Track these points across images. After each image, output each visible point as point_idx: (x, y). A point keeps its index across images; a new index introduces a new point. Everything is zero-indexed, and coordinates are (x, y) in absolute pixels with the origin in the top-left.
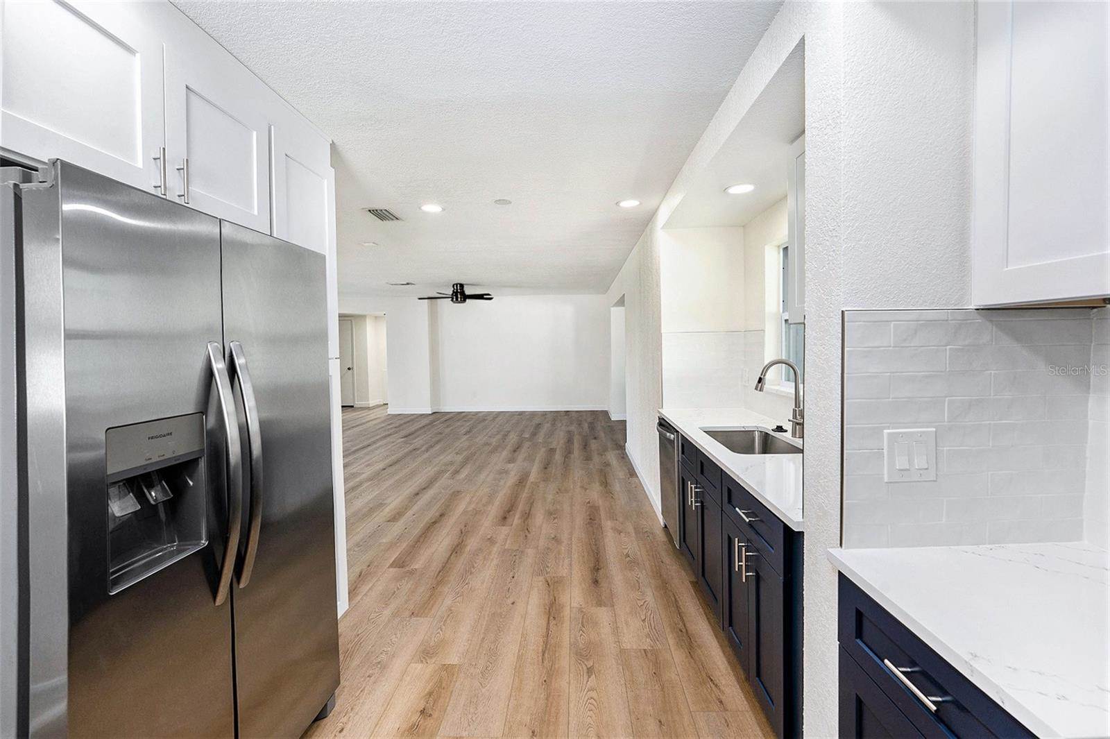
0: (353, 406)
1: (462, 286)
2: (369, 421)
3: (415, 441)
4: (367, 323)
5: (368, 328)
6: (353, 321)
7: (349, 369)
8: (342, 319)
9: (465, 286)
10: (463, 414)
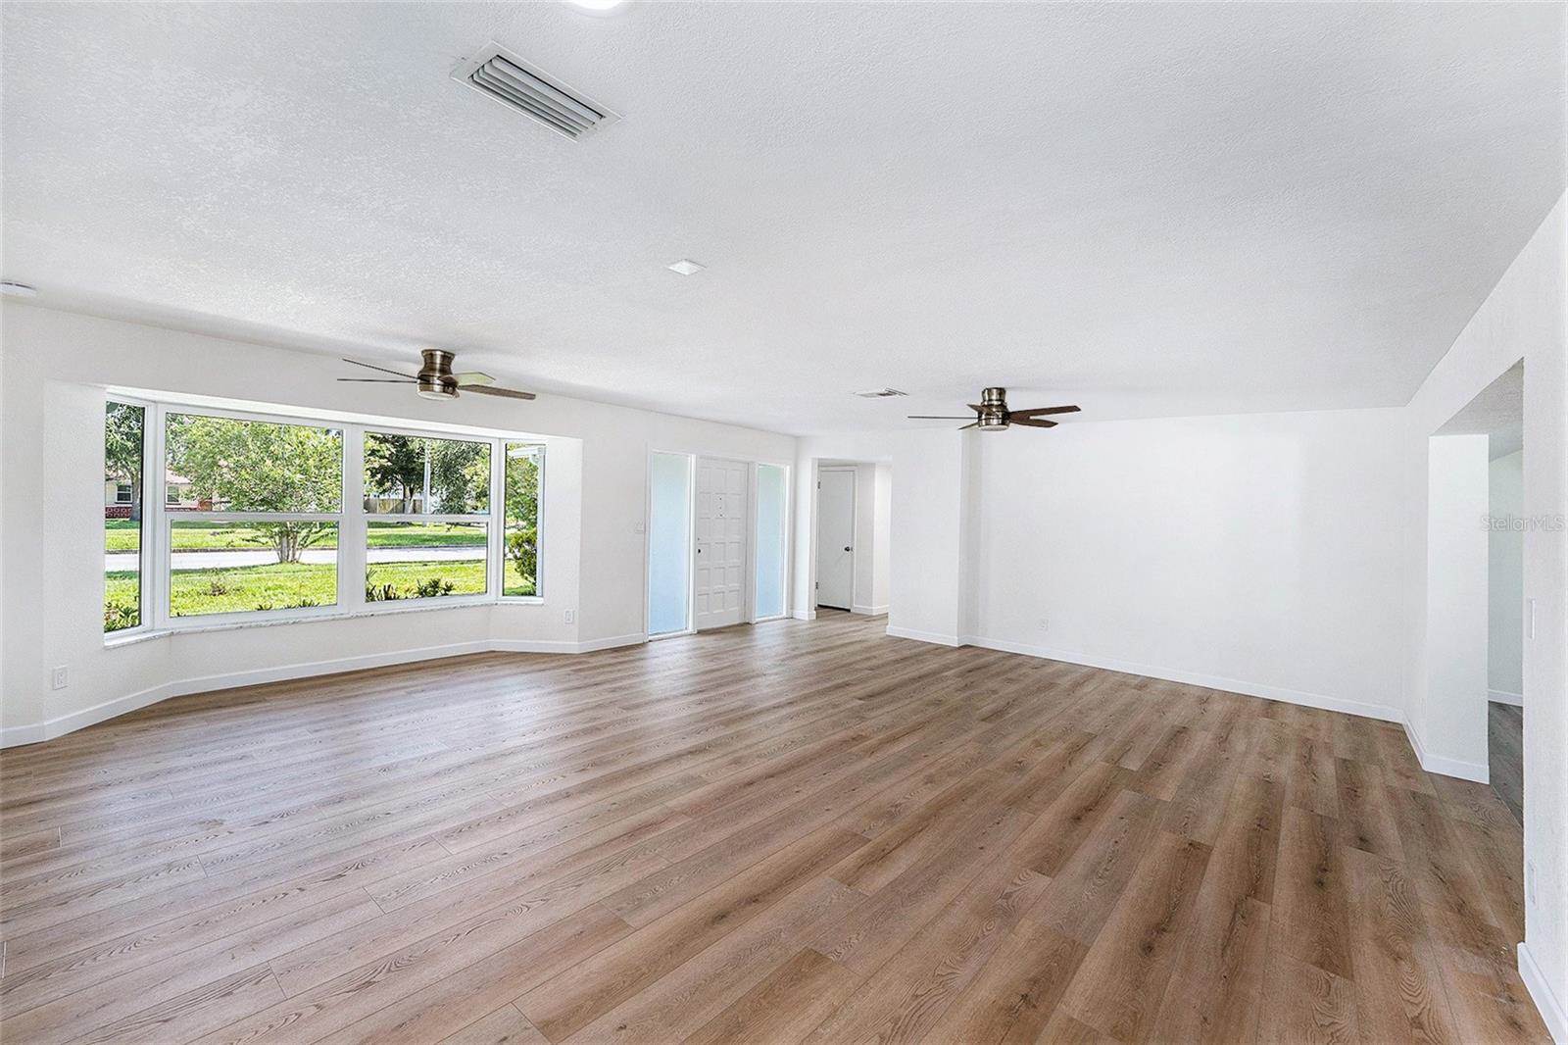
0: (849, 611)
1: (1001, 392)
2: (852, 643)
3: (873, 714)
4: (877, 474)
5: (876, 485)
6: (856, 473)
7: (847, 549)
8: (824, 469)
9: (1008, 392)
10: (1018, 660)
